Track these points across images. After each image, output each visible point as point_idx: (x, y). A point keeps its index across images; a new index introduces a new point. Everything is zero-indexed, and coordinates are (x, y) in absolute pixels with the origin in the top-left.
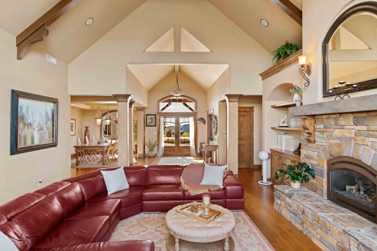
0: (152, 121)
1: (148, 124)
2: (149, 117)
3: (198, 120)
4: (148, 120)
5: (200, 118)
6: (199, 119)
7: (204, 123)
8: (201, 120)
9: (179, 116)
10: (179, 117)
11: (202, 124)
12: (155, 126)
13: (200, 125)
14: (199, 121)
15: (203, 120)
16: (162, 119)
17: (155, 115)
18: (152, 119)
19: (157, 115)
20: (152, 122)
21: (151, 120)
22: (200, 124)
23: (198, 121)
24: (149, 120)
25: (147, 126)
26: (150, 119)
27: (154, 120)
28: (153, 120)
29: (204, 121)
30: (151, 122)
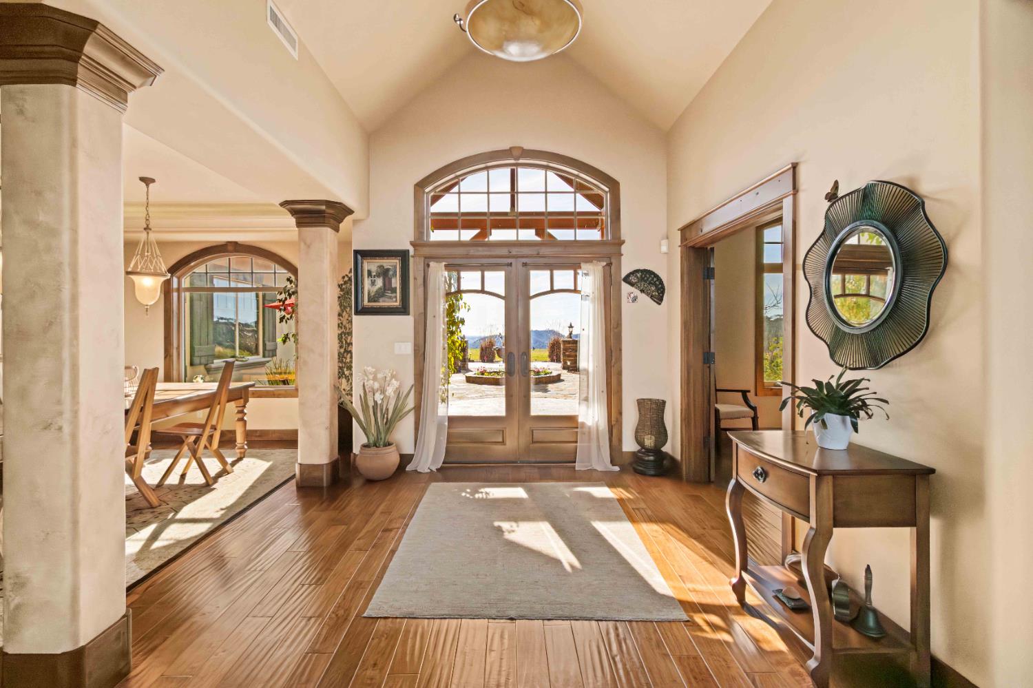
0: (387, 287)
1: (366, 302)
2: (370, 265)
3: (626, 280)
4: (367, 282)
5: (637, 271)
6: (628, 276)
7: (659, 299)
8: (642, 279)
9: (524, 260)
10: (525, 265)
11: (644, 298)
12: (403, 310)
13: (635, 305)
14: (632, 284)
15: (650, 283)
16: (439, 274)
17: (403, 255)
18: (384, 273)
19: (412, 253)
20: (389, 294)
21: (379, 283)
22: (635, 299)
23: (626, 288)
24: (373, 283)
25: (363, 311)
26: (378, 275)
27: (396, 283)
28: (393, 280)
29: (655, 284)
30: (380, 289)
